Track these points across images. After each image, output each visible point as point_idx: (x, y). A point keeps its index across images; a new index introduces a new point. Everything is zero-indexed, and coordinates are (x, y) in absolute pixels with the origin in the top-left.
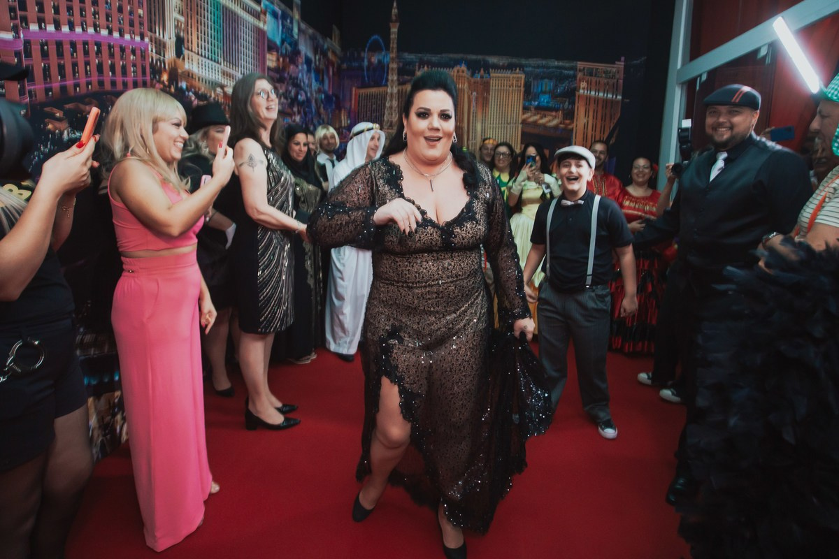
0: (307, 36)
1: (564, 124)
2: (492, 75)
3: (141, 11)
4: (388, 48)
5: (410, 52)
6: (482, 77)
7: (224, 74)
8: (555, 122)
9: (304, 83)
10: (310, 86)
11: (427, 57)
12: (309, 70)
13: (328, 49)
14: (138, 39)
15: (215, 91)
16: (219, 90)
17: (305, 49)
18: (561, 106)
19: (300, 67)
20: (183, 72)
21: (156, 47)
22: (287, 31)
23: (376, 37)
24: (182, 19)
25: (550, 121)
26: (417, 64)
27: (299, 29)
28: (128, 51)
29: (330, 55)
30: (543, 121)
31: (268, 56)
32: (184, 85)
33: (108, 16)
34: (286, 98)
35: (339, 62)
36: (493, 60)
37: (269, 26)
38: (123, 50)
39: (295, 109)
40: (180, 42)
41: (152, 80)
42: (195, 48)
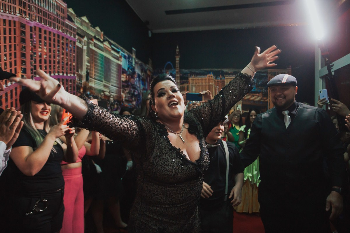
0: (139, 65)
1: (263, 99)
2: (226, 78)
3: (74, 64)
4: (175, 67)
5: (186, 69)
6: (221, 79)
7: (105, 86)
8: (258, 99)
9: (137, 86)
10: (140, 87)
11: (194, 71)
12: (139, 81)
13: (147, 69)
14: (72, 75)
15: (101, 94)
16: (102, 93)
17: (138, 71)
18: (261, 91)
19: (136, 79)
20: (89, 87)
21: (79, 78)
22: (130, 63)
23: (169, 62)
24: (89, 64)
25: (256, 98)
26: (189, 74)
27: (136, 62)
28: (69, 81)
29: (148, 72)
30: (252, 98)
31: (122, 76)
32: (88, 93)
33: (63, 67)
34: (129, 94)
35: (152, 75)
36: (226, 70)
37: (123, 63)
38: (67, 80)
39: (133, 99)
40: (88, 74)
41: (77, 92)
42: (93, 77)
